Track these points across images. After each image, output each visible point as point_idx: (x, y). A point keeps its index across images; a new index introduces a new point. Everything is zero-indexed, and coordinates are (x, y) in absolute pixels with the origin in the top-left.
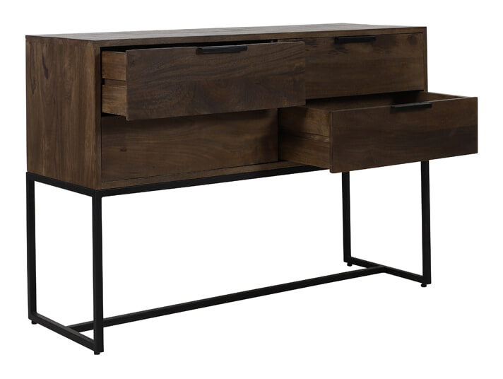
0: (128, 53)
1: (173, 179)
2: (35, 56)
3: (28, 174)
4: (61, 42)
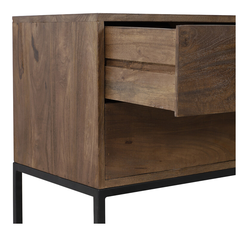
0: (180, 29)
1: (180, 175)
2: (23, 38)
3: (16, 165)
4: (54, 20)
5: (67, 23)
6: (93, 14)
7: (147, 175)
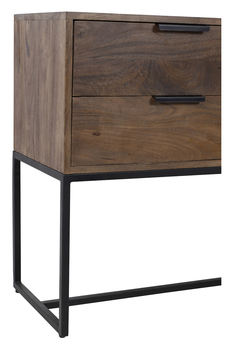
3: (15, 153)
4: (40, 18)
5: (47, 21)
6: (64, 12)
7: (115, 166)
